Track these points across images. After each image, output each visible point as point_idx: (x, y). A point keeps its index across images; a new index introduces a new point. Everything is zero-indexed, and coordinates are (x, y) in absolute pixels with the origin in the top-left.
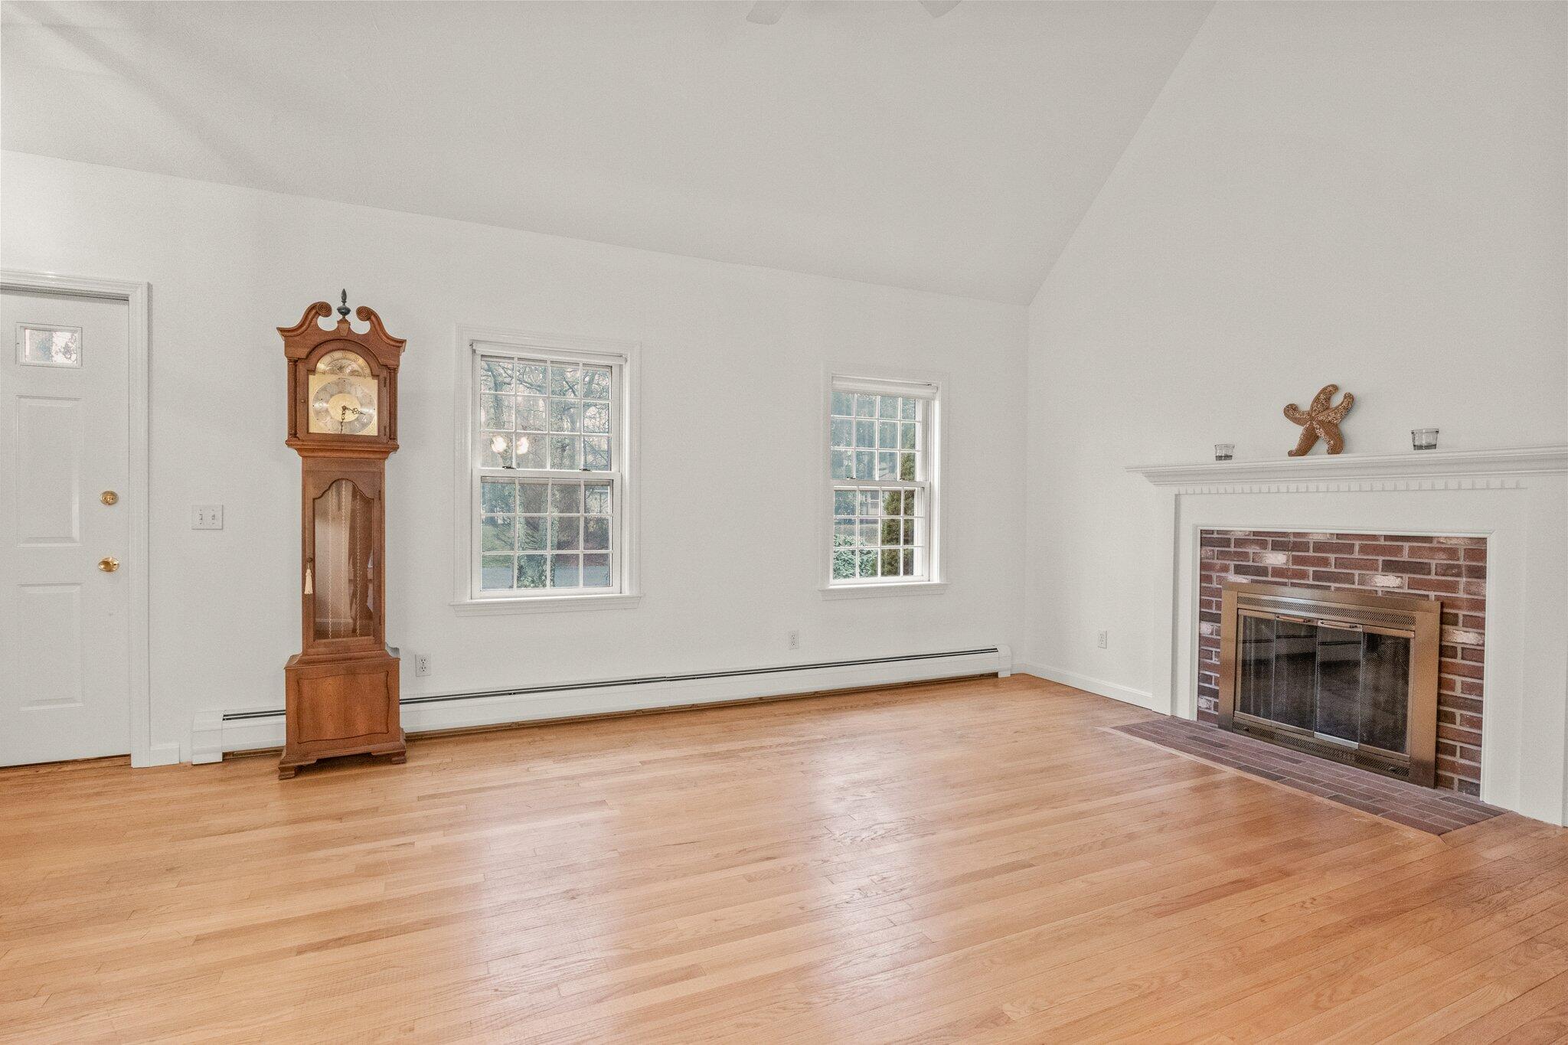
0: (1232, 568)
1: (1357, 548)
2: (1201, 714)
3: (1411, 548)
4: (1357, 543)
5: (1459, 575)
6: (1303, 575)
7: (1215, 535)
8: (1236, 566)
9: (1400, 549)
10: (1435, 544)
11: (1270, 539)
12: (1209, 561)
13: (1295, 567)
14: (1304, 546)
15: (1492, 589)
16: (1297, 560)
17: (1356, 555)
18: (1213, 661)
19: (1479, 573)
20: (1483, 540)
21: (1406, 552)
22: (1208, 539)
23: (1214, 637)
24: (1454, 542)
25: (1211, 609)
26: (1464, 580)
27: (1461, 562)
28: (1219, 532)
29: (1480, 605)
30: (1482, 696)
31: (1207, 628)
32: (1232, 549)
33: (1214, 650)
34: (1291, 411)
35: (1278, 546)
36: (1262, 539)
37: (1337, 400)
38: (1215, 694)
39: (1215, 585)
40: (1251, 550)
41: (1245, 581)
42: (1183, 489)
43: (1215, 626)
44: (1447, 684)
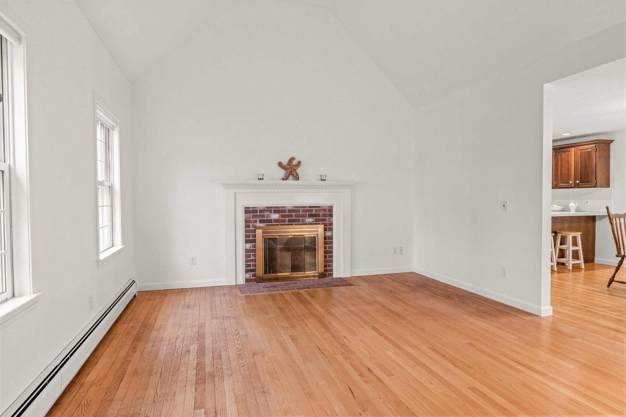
0: (258, 221)
1: (301, 211)
2: (247, 280)
3: (316, 210)
4: (301, 209)
5: (327, 217)
6: (284, 221)
7: (251, 209)
8: (260, 220)
9: (312, 210)
10: (321, 208)
11: (273, 209)
12: (248, 219)
13: (282, 218)
14: (284, 211)
15: (335, 220)
16: (282, 216)
17: (301, 213)
18: (251, 258)
19: (331, 215)
20: (332, 206)
21: (314, 211)
22: (247, 210)
23: (252, 248)
24: (325, 207)
25: (250, 238)
27: (327, 213)
28: (252, 208)
29: (331, 224)
30: (333, 249)
31: (248, 246)
32: (258, 214)
33: (251, 254)
34: (280, 164)
35: (275, 212)
36: (269, 209)
37: (295, 162)
38: (254, 270)
39: (251, 228)
40: (266, 214)
41: (263, 225)
42: (238, 191)
43: (252, 244)
44: (325, 248)
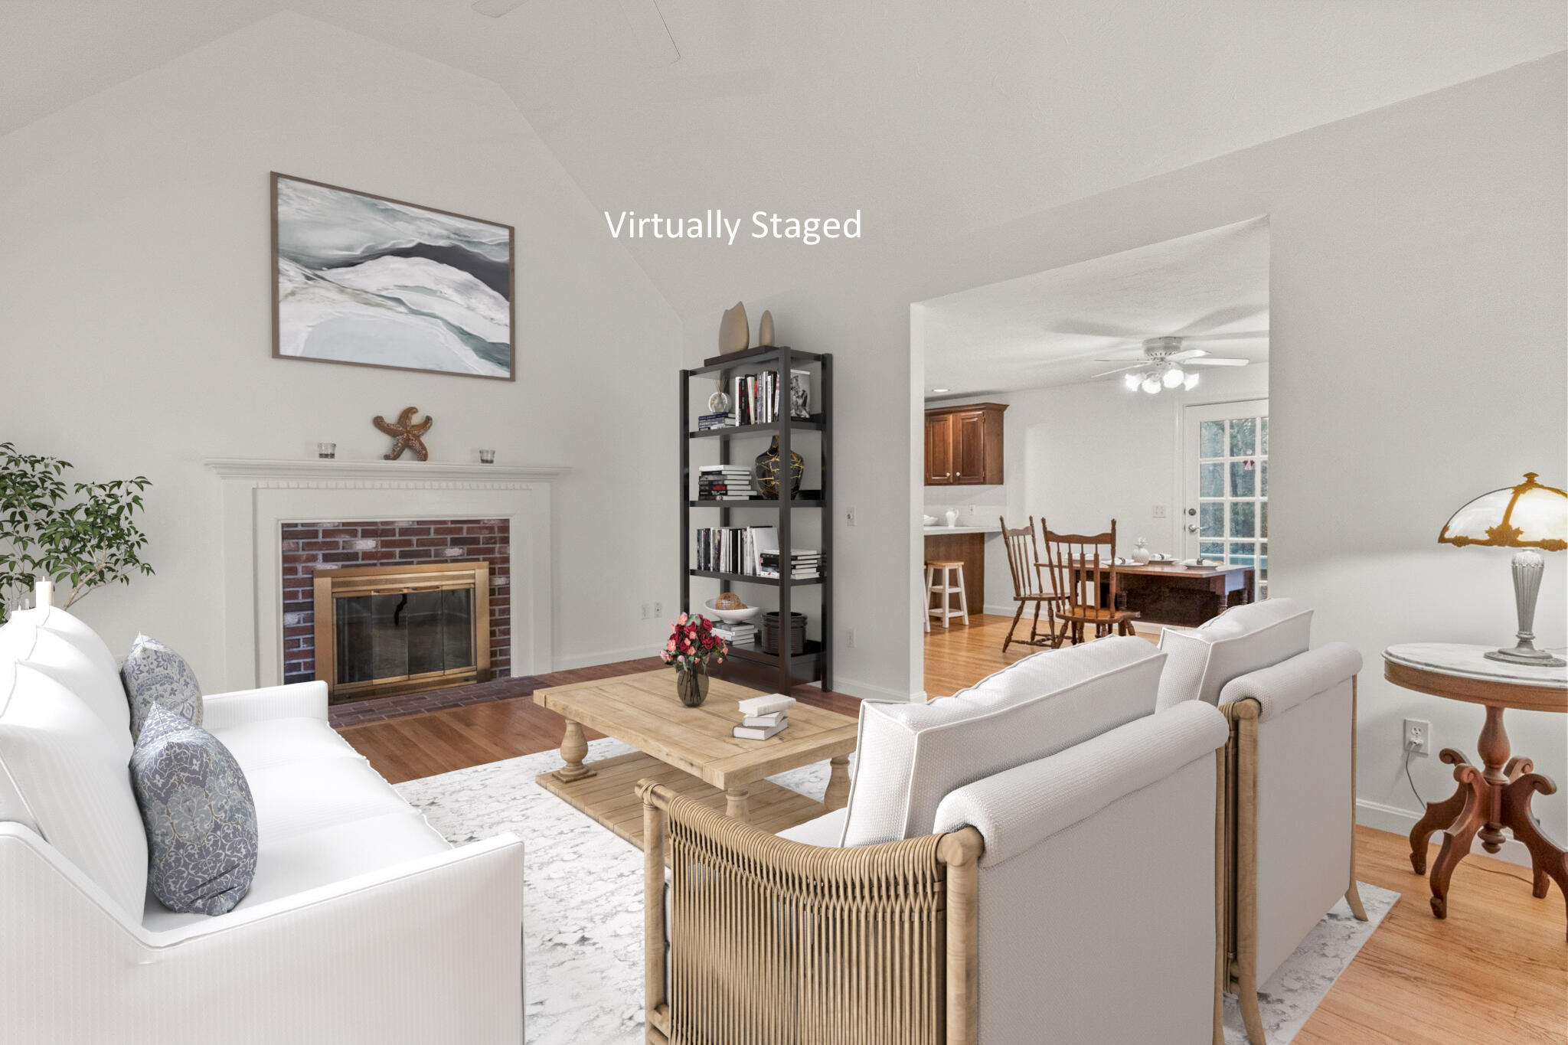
0: (320, 557)
1: (432, 531)
3: (468, 528)
4: (432, 527)
5: (495, 543)
6: (391, 555)
7: (300, 528)
8: (324, 555)
9: (461, 529)
10: (482, 525)
11: (359, 529)
12: (293, 553)
13: (383, 550)
14: (392, 532)
15: (514, 549)
16: (385, 544)
17: (432, 536)
18: (301, 648)
19: (506, 540)
20: (507, 521)
21: (465, 531)
22: (289, 532)
23: (302, 624)
24: (493, 522)
25: (298, 599)
26: (498, 545)
27: (496, 535)
28: (303, 525)
29: (506, 560)
30: (509, 615)
31: (292, 619)
32: (320, 539)
33: (301, 637)
34: (379, 423)
35: (366, 534)
36: (351, 529)
37: (416, 420)
39: (300, 575)
40: (340, 539)
41: (335, 567)
42: (262, 483)
43: (303, 614)
44: (492, 613)
